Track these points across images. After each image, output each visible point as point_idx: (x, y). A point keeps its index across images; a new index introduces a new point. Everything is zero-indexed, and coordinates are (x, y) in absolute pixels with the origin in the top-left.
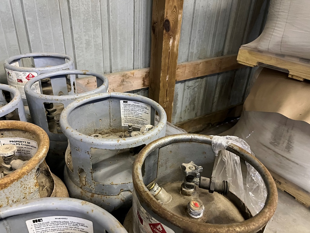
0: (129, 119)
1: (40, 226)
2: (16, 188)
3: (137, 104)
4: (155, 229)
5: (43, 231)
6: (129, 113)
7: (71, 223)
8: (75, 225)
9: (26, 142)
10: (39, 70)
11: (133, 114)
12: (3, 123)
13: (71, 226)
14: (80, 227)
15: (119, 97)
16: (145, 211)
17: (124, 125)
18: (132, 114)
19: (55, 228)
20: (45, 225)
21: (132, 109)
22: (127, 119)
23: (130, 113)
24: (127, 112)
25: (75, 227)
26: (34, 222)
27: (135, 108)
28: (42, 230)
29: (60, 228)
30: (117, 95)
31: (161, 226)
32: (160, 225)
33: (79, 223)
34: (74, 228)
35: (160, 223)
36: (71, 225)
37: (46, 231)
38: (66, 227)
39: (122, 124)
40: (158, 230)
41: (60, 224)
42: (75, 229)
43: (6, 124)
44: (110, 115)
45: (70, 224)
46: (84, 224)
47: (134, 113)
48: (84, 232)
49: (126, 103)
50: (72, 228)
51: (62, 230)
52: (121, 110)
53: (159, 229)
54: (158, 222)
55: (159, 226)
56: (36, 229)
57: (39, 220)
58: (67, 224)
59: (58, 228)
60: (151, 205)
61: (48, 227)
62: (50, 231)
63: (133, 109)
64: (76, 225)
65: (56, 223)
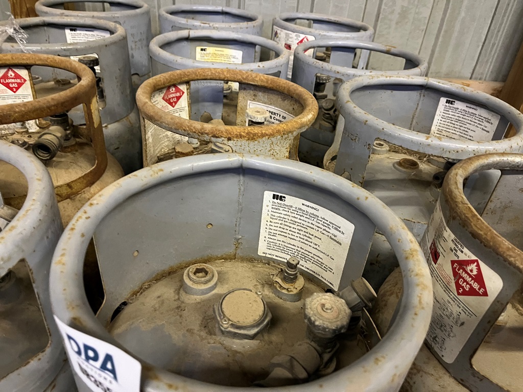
1: (279, 208)
2: (263, 149)
4: (461, 270)
5: (279, 218)
7: (321, 219)
8: (325, 225)
9: (281, 116)
10: (320, 34)
12: (262, 77)
13: (320, 225)
14: (333, 231)
15: (443, 88)
16: (453, 236)
19: (296, 220)
20: (285, 209)
25: (324, 228)
26: (275, 197)
28: (279, 215)
29: (303, 222)
30: (440, 84)
31: (476, 266)
32: (476, 264)
33: (333, 224)
34: (322, 230)
35: (477, 261)
36: (321, 222)
37: (284, 220)
38: (312, 224)
40: (466, 272)
41: (305, 216)
42: (324, 232)
43: (266, 79)
44: (412, 121)
45: (319, 222)
46: (340, 228)
47: (459, 127)
48: (335, 241)
49: (451, 105)
50: (319, 229)
51: (305, 228)
52: (436, 117)
53: (469, 272)
54: (474, 258)
55: (473, 267)
56: (273, 210)
57: (281, 198)
58: (315, 220)
59: (300, 221)
60: (472, 224)
61: (288, 213)
62: (288, 221)
64: (327, 225)
65: (301, 212)
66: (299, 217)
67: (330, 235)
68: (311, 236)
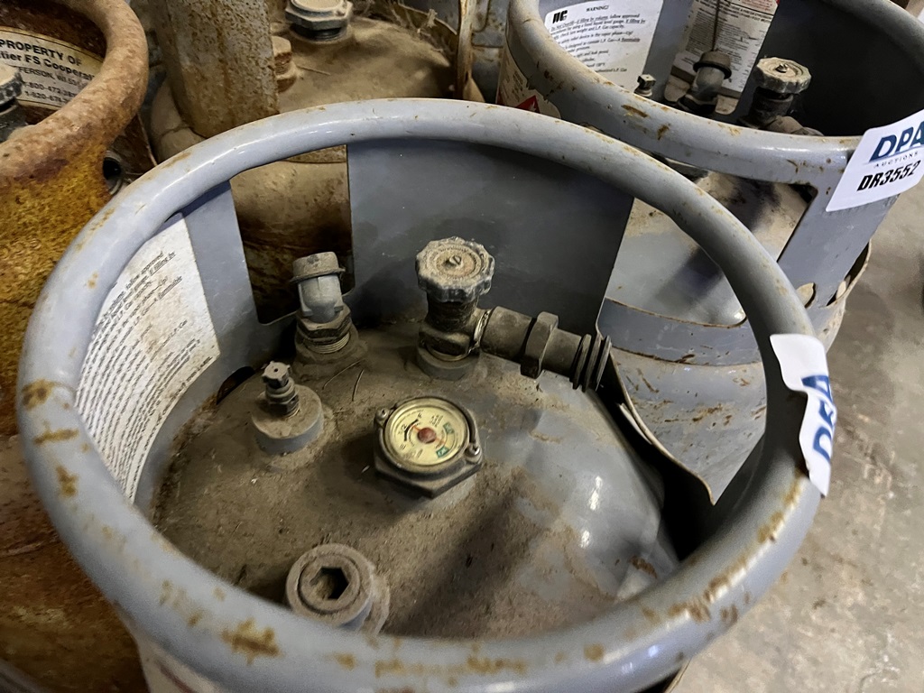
66: (580, 34)
67: (621, 36)
68: (593, 56)
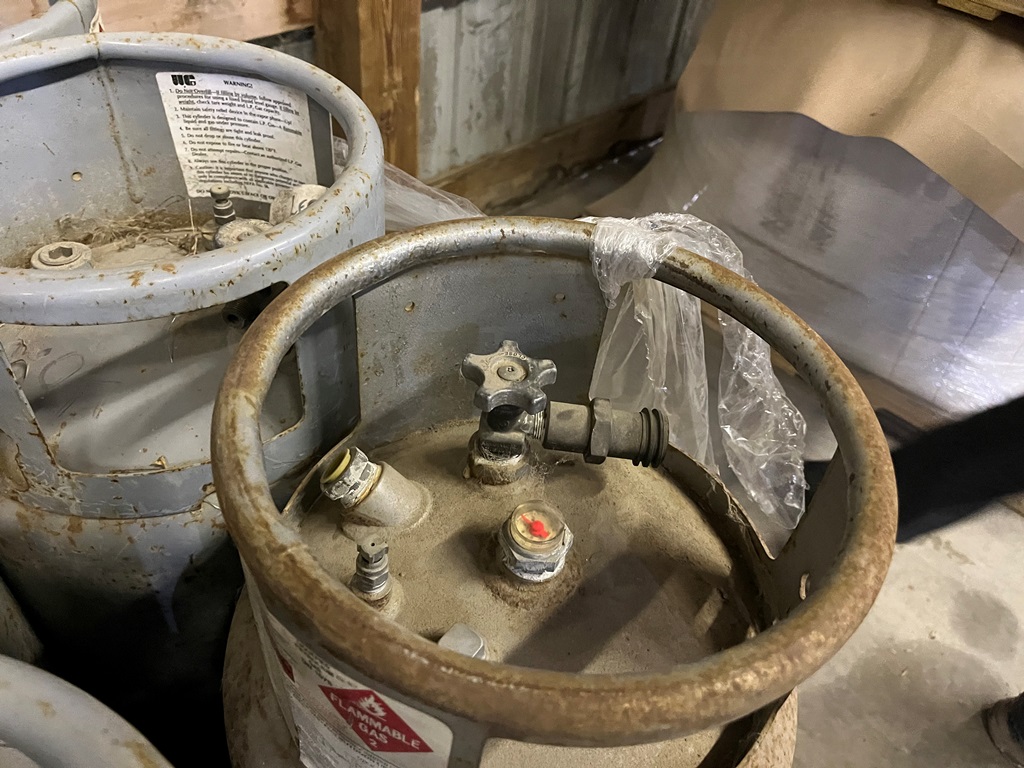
0: (218, 164)
3: (241, 90)
6: (209, 133)
11: (232, 141)
17: (200, 195)
18: (226, 141)
21: (220, 114)
22: (210, 165)
23: (218, 133)
24: (203, 133)
27: (233, 109)
39: (189, 187)
63: (228, 115)
